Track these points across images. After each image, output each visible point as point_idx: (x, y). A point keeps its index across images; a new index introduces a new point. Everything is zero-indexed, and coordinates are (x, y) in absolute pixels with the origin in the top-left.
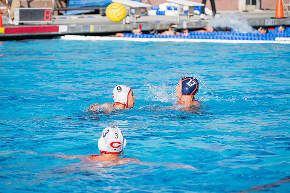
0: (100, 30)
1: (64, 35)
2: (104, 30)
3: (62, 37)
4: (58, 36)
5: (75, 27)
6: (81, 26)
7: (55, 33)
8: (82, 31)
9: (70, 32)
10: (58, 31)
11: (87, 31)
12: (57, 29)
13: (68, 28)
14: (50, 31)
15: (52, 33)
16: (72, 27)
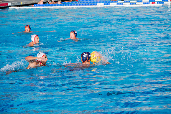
0: (25, 4)
1: (10, 6)
2: (27, 3)
3: (9, 8)
4: (8, 7)
5: (14, 3)
6: (17, 2)
7: (7, 6)
8: (17, 4)
9: (12, 5)
10: (7, 5)
11: (19, 4)
12: (7, 4)
13: (12, 4)
14: (4, 5)
15: (5, 6)
16: (13, 3)
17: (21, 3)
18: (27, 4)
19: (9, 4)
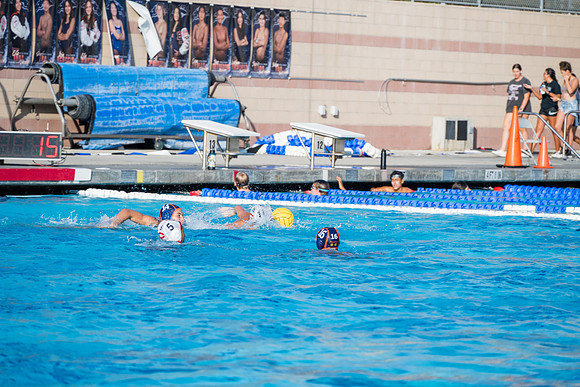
0: (156, 180)
1: (85, 187)
2: (163, 181)
3: (81, 192)
4: (72, 190)
5: (106, 173)
6: (119, 172)
7: (68, 183)
8: (120, 180)
10: (73, 179)
11: (130, 181)
13: (93, 174)
15: (60, 183)
16: (101, 174)
17: (140, 179)
18: (167, 182)
19: (82, 176)
